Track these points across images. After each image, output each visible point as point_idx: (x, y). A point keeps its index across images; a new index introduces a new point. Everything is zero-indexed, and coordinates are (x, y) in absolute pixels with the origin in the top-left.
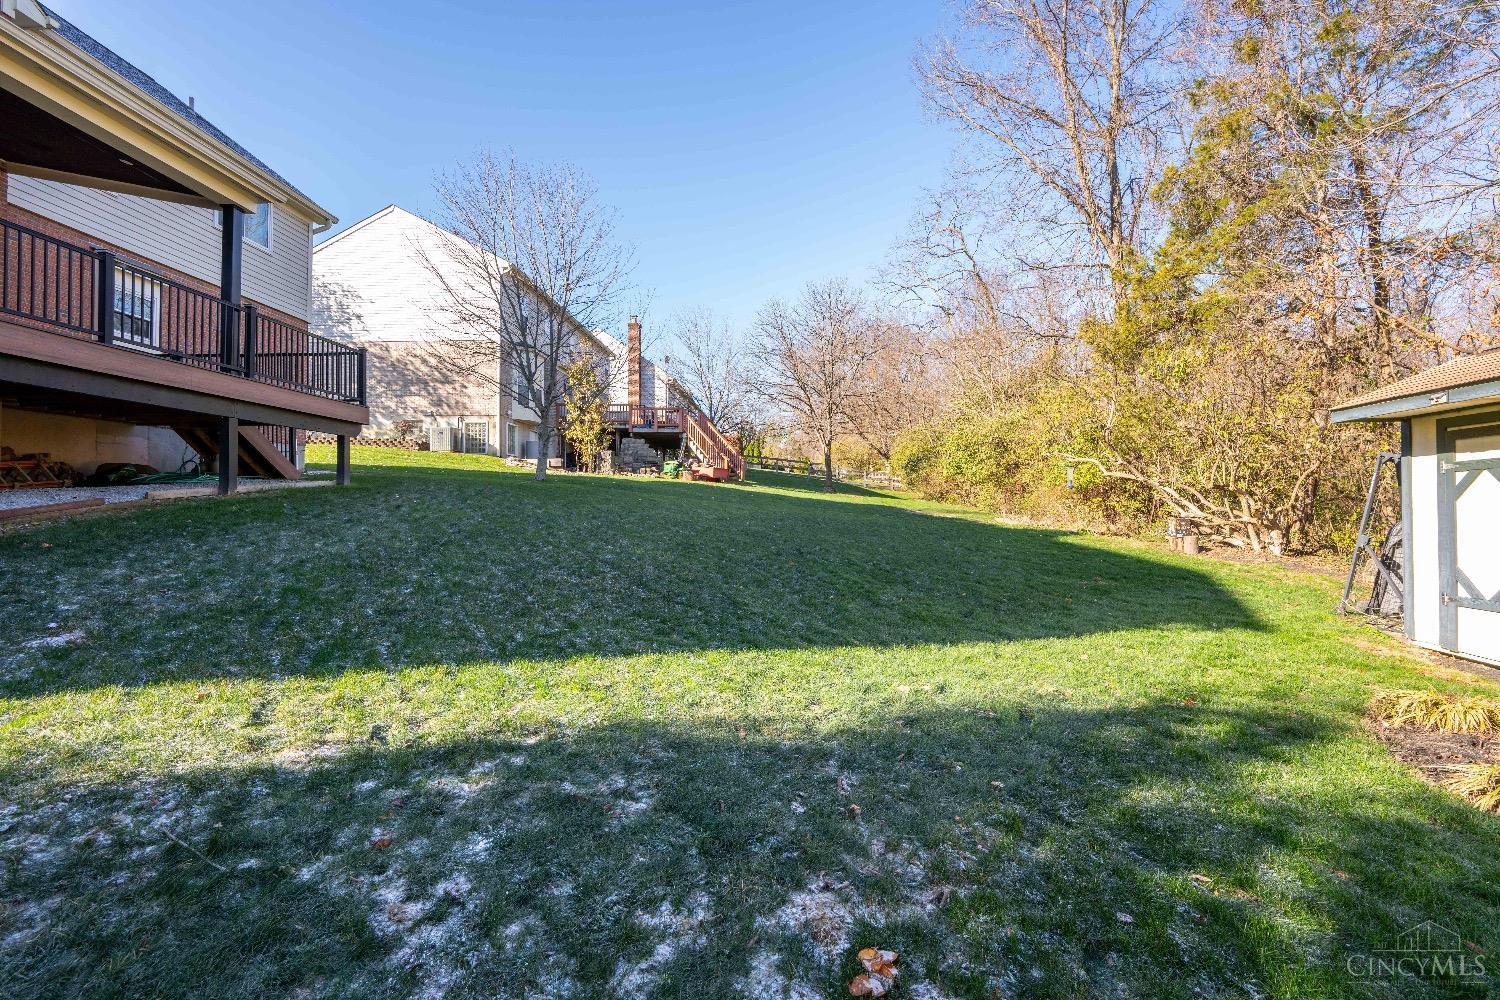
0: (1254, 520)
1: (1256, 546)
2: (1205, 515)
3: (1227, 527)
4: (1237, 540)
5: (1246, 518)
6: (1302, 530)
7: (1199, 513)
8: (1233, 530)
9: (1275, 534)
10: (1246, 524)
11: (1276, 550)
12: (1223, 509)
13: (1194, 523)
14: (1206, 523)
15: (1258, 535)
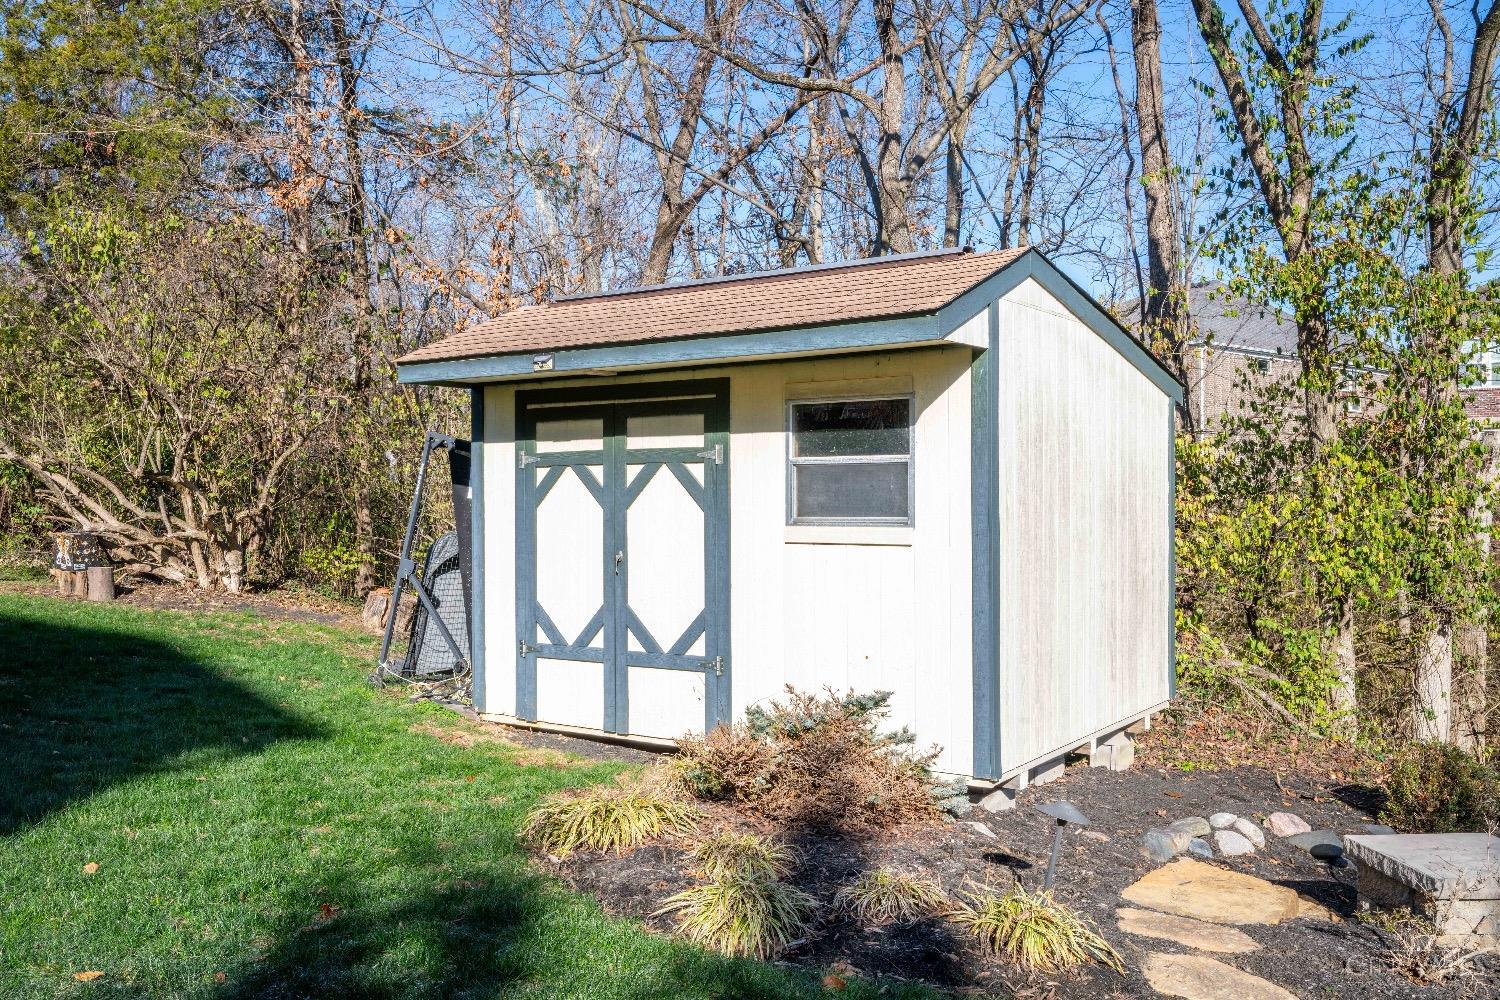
0: (203, 535)
1: (204, 581)
2: (124, 526)
3: (158, 548)
4: (174, 571)
5: (190, 531)
6: (261, 549)
7: (114, 523)
8: (167, 554)
9: (232, 557)
10: (188, 541)
11: (232, 584)
12: (154, 516)
13: (103, 543)
14: (128, 543)
15: (206, 559)
